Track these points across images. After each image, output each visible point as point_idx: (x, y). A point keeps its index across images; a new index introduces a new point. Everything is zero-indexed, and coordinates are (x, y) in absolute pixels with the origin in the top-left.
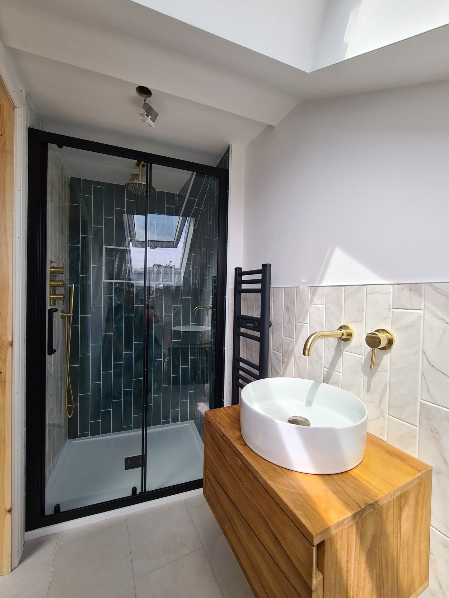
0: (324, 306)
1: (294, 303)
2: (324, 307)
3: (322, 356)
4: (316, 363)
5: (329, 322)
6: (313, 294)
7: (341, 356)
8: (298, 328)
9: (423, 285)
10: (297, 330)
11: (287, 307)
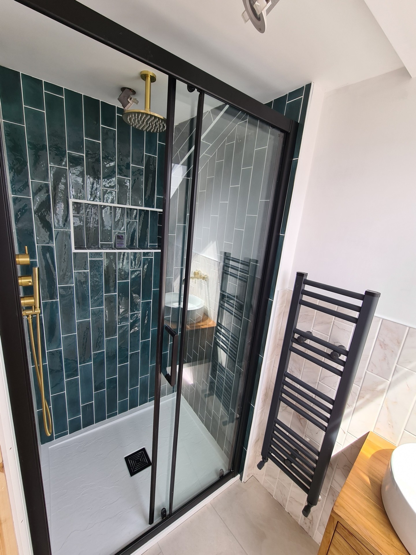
8: (401, 372)
11: (383, 343)
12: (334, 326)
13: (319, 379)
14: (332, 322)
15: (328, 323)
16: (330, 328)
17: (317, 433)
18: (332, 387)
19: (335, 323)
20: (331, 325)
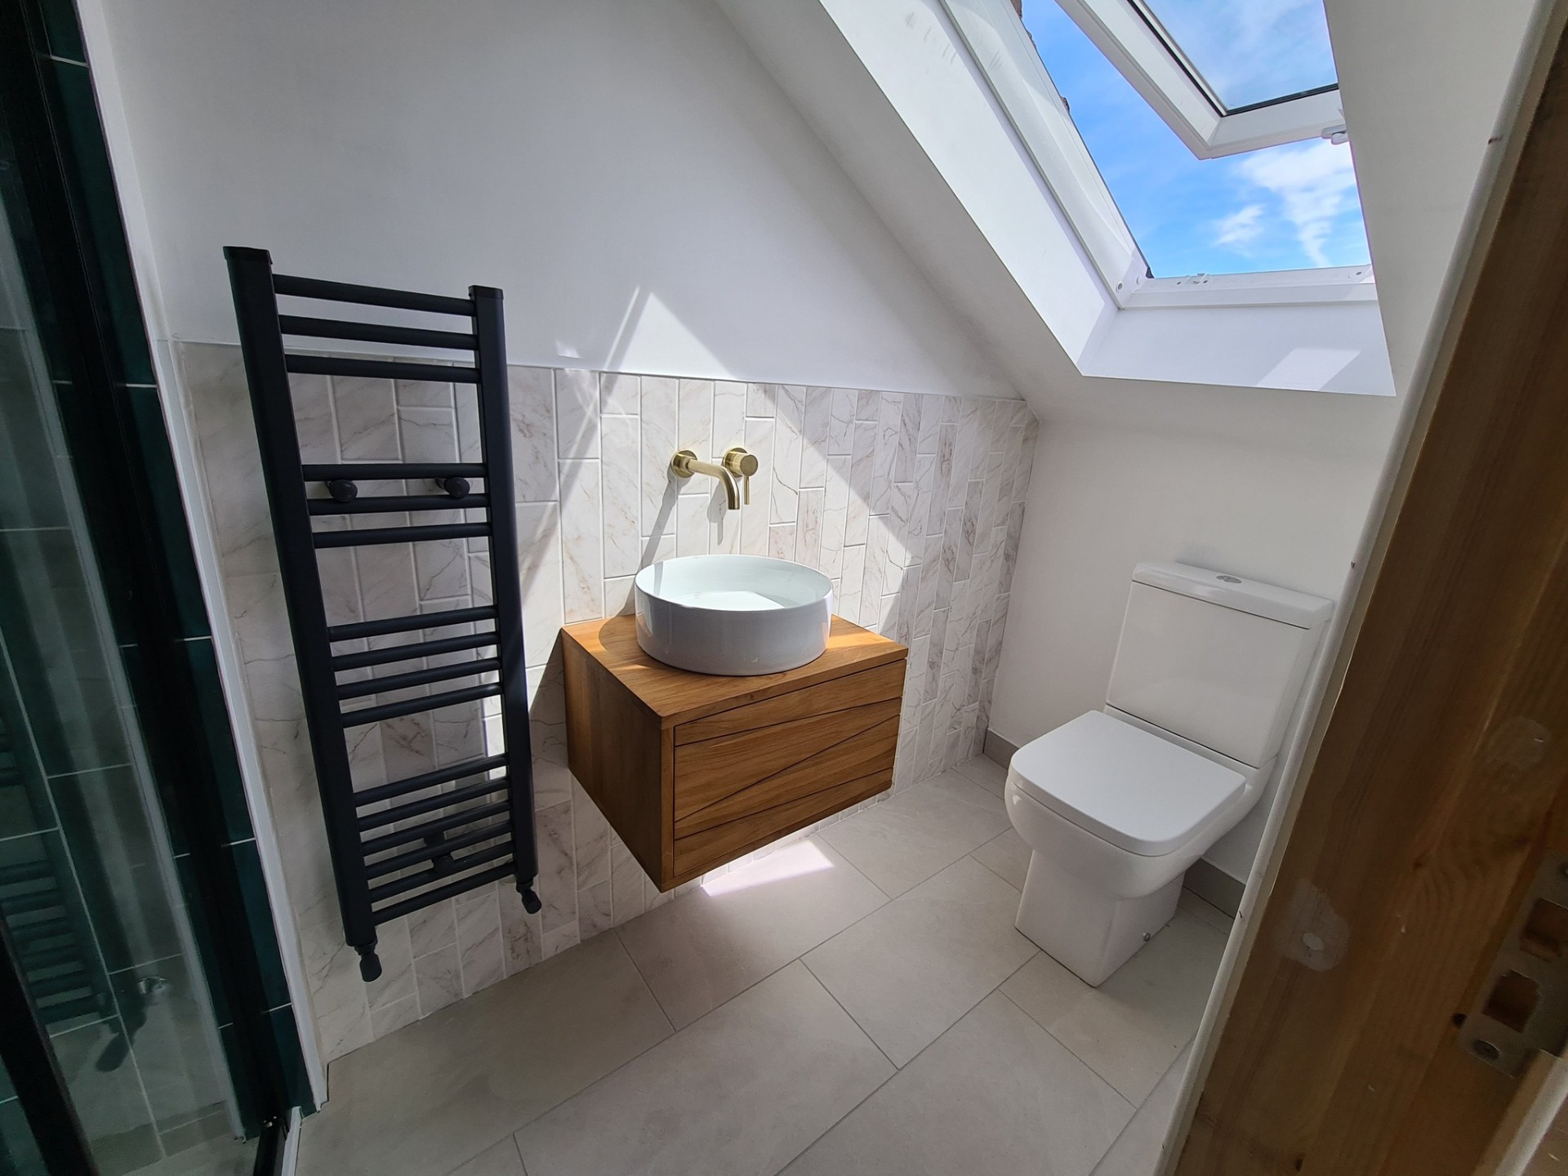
0: (638, 417)
1: (549, 411)
2: (636, 419)
3: (637, 518)
4: (625, 535)
5: (649, 448)
6: (608, 388)
7: (674, 505)
8: (565, 470)
9: (777, 386)
10: (562, 477)
11: (524, 423)
12: (403, 423)
13: (420, 596)
14: (393, 415)
15: (383, 422)
16: (395, 434)
17: (466, 736)
18: (459, 594)
19: (403, 416)
20: (394, 424)
